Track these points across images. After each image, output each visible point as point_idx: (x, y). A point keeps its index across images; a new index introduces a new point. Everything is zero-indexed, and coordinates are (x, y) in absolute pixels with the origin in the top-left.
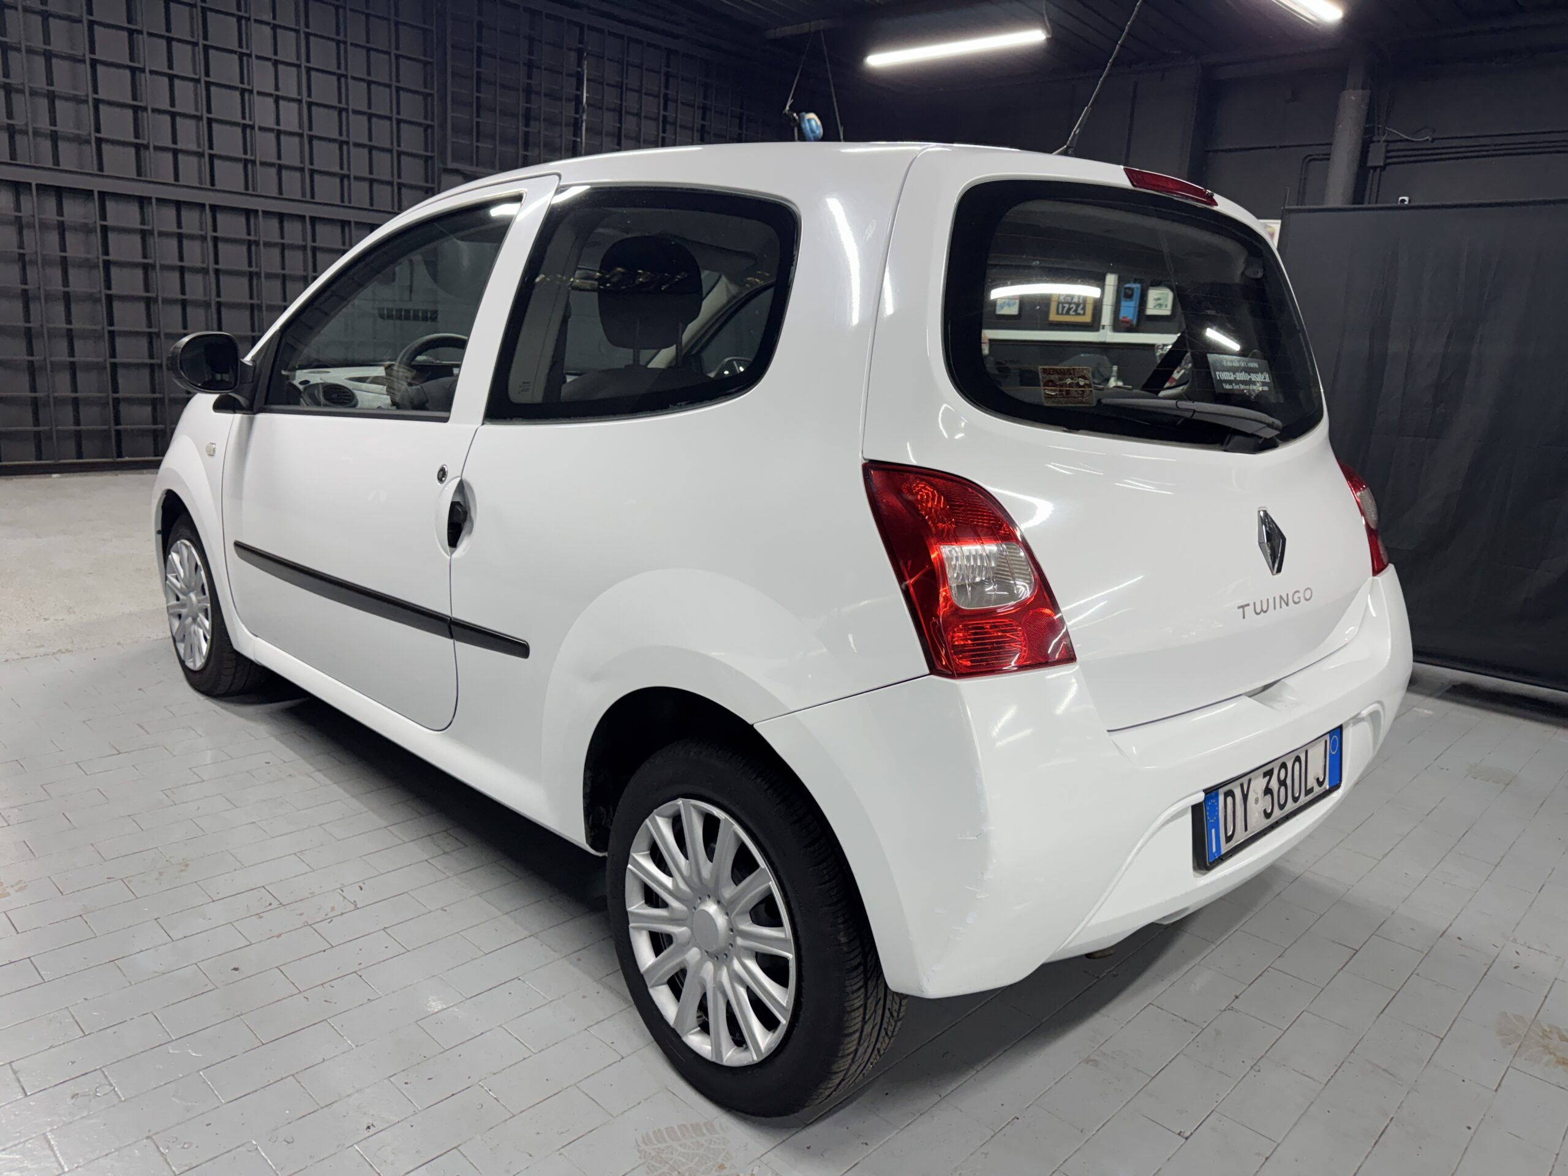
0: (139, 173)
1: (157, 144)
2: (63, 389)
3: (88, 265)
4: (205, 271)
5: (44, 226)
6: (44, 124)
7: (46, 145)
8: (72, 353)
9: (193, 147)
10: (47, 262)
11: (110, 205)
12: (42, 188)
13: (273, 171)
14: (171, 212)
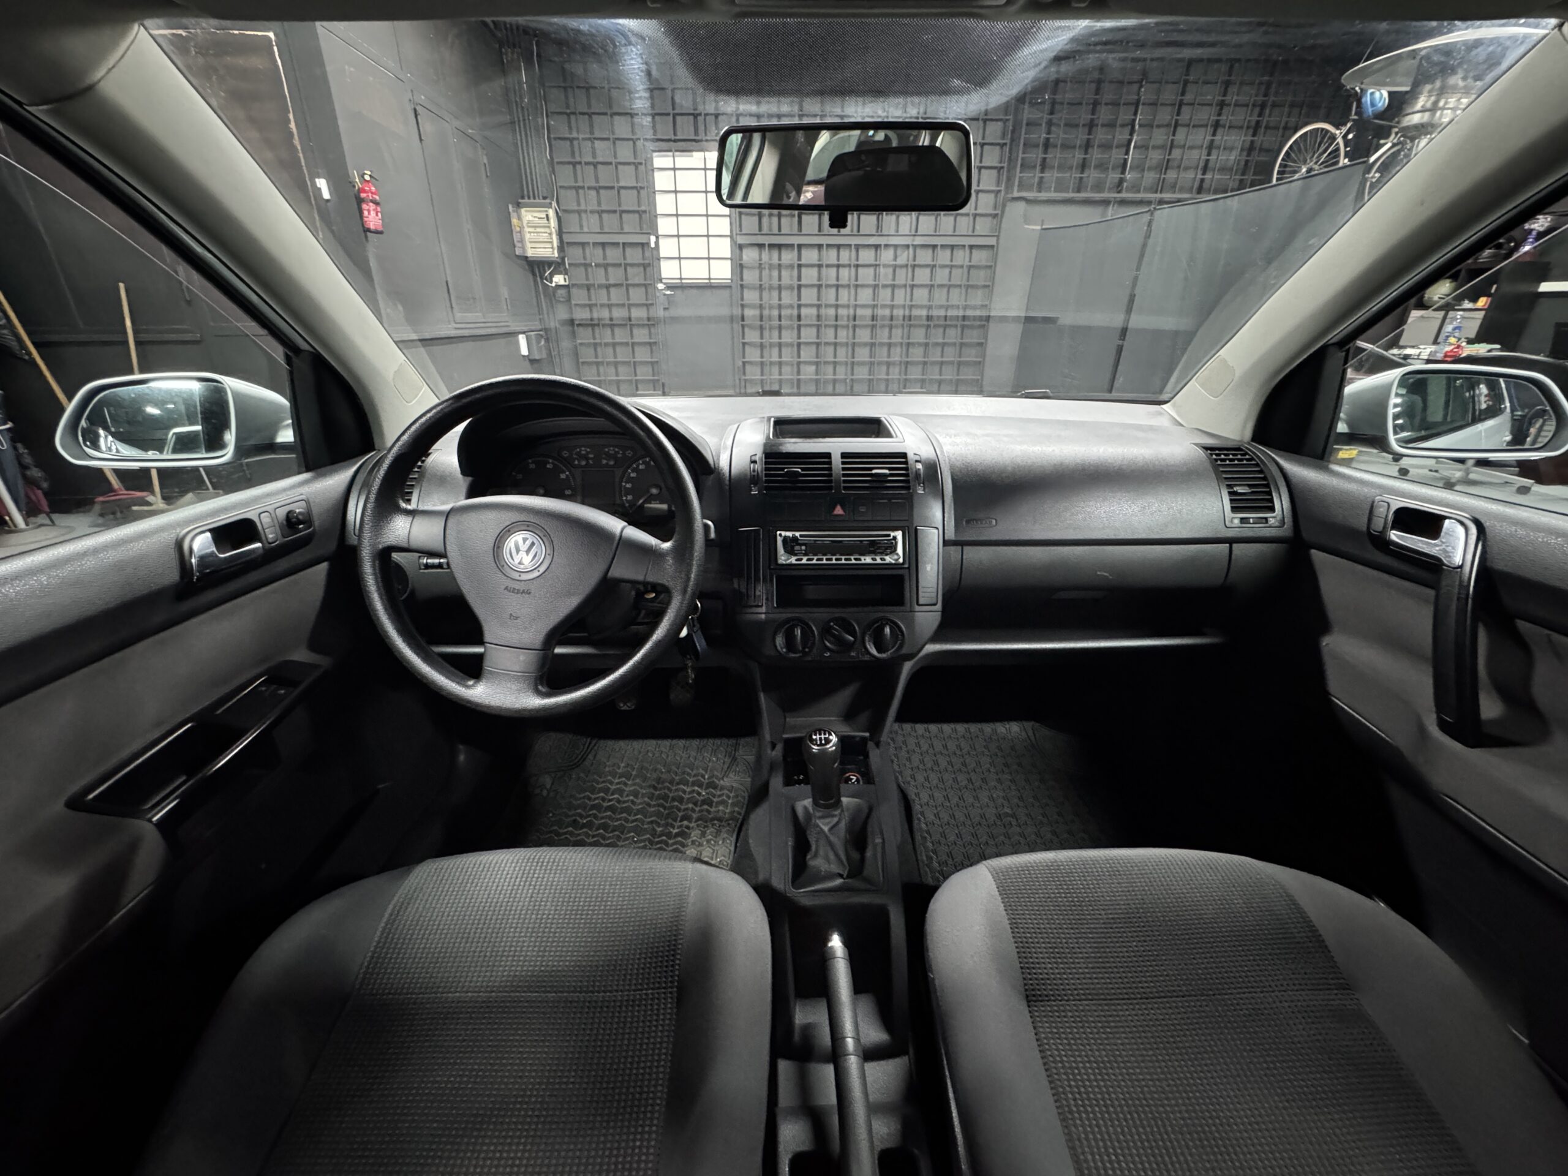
2: (775, 358)
3: (791, 288)
4: (848, 286)
8: (780, 338)
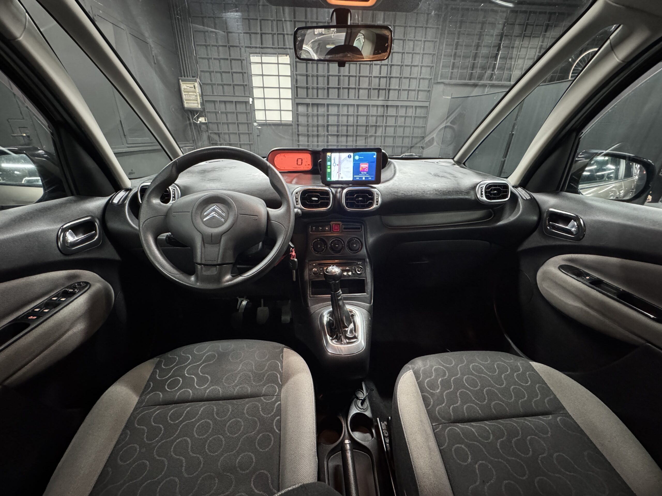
0: (338, 97)
1: (343, 87)
5: (313, 115)
6: (315, 85)
7: (315, 91)
9: (354, 86)
10: (313, 126)
11: (330, 108)
12: (313, 104)
13: (377, 91)
14: (345, 108)
